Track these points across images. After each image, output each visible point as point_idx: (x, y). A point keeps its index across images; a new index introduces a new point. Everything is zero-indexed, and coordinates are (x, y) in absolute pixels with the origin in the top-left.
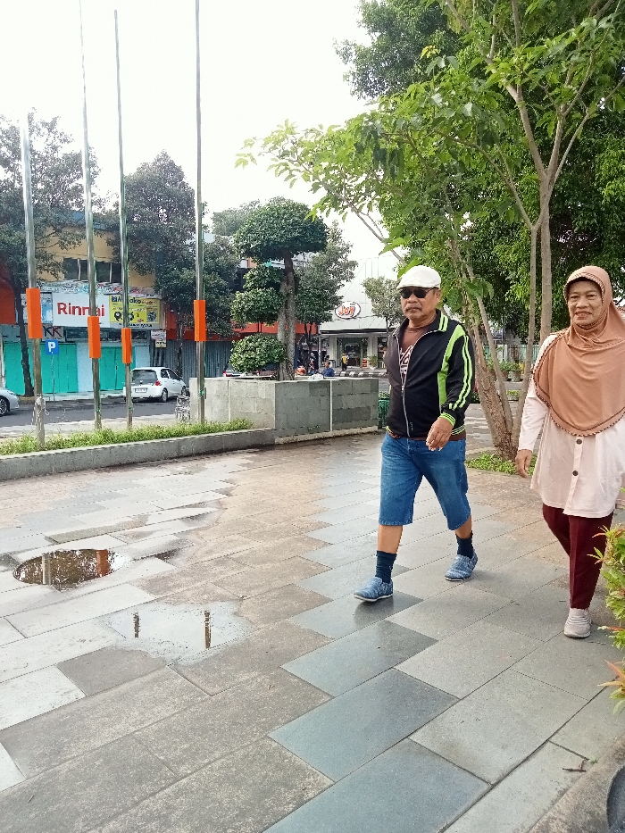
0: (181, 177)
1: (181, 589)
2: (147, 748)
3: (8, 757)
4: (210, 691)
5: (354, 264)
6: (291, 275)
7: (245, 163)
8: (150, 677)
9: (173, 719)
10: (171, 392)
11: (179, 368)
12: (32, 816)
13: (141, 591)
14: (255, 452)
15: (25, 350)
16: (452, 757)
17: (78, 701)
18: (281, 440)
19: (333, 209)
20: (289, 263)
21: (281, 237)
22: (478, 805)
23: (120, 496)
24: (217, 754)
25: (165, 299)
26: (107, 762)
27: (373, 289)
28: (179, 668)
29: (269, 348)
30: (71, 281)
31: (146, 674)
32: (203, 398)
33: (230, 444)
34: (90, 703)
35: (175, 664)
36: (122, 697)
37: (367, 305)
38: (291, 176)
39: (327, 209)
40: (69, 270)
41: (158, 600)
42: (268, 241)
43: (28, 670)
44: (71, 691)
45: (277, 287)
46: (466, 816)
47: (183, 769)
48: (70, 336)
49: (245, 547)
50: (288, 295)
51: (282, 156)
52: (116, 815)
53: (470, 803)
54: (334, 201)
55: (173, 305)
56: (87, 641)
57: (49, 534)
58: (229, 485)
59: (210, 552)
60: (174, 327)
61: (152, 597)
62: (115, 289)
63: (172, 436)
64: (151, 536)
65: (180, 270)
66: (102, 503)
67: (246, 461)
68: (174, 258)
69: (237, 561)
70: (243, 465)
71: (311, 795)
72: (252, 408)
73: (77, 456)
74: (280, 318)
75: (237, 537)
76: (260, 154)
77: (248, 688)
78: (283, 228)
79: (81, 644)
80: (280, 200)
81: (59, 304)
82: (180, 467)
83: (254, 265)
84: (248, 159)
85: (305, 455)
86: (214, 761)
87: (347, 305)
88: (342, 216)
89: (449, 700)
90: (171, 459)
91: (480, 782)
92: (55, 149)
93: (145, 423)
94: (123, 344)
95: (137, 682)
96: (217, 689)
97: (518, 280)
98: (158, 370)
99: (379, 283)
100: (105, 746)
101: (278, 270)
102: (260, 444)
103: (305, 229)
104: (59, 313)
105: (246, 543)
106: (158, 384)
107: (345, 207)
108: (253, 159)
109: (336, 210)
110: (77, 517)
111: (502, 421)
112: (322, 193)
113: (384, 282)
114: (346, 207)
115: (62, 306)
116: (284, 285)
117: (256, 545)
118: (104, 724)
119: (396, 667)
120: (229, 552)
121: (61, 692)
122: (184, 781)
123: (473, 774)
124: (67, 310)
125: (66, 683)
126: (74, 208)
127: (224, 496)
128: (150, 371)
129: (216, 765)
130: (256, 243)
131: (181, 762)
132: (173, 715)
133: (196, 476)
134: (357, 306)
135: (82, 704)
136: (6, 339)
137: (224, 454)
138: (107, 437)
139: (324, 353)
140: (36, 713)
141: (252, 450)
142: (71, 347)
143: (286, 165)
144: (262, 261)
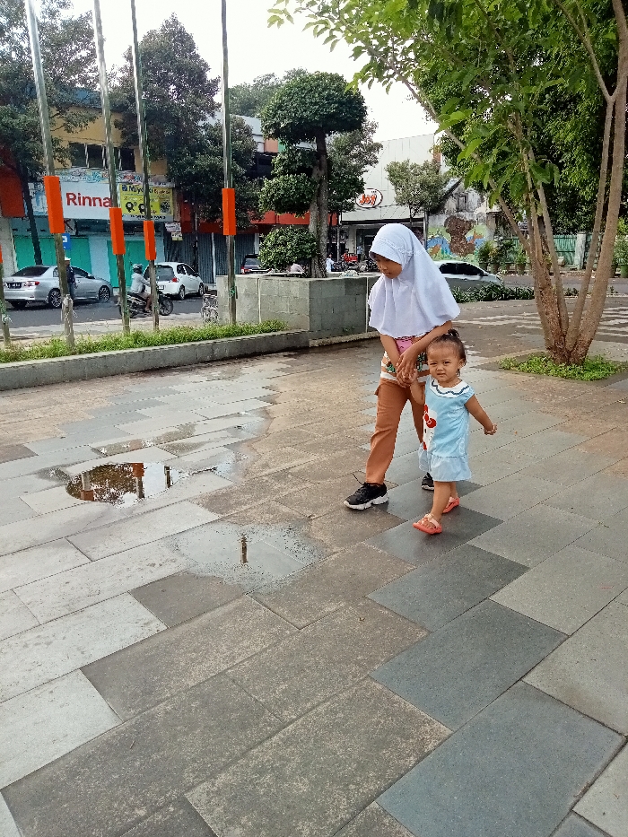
0: (192, 46)
1: (244, 508)
2: (242, 688)
3: (98, 696)
4: (298, 624)
5: (378, 146)
6: (323, 158)
7: (281, 22)
8: (231, 606)
9: (265, 654)
10: (188, 290)
11: (195, 263)
12: (138, 764)
13: (202, 509)
14: (290, 356)
15: (36, 245)
16: (575, 703)
17: (159, 633)
18: (316, 343)
19: (376, 79)
20: (321, 143)
21: (315, 114)
22: (617, 760)
23: (159, 403)
24: (320, 697)
25: (177, 188)
26: (205, 704)
27: (398, 174)
28: (258, 596)
29: (301, 242)
30: (80, 169)
31: (226, 604)
32: (234, 297)
33: (264, 347)
34: (173, 635)
35: (254, 593)
36: (206, 629)
37: (389, 193)
38: (332, 36)
39: (370, 79)
40: (76, 156)
41: (222, 520)
42: (302, 118)
43: (102, 597)
44: (151, 622)
45: (309, 172)
46: (606, 773)
47: (288, 714)
48: (82, 229)
49: (301, 461)
50: (321, 181)
51: (321, 14)
52: (227, 766)
53: (606, 758)
54: (378, 69)
55: (186, 195)
56: (157, 565)
57: (95, 445)
58: (271, 392)
59: (266, 466)
60: (189, 219)
61: (215, 517)
62: (125, 177)
63: (204, 339)
64: (203, 448)
65: (194, 155)
66: (143, 411)
67: (285, 366)
68: (186, 142)
69: (296, 475)
70: (282, 370)
71: (430, 747)
72: (284, 307)
73: (111, 360)
74: (312, 208)
75: (289, 449)
76: (297, 11)
77: (337, 621)
78: (316, 104)
79: (152, 568)
80: (299, 73)
81: (68, 194)
82: (216, 372)
83: (283, 148)
84: (283, 17)
85: (343, 358)
86: (318, 705)
87: (367, 192)
88: (386, 86)
89: (557, 637)
90: (205, 362)
91: (612, 733)
92: (53, 14)
93: (171, 322)
94: (145, 239)
95: (219, 612)
96: (304, 622)
97: (573, 162)
98: (174, 265)
99: (403, 168)
100: (198, 685)
101: (311, 153)
102: (295, 347)
103: (341, 103)
104: (69, 204)
105: (301, 457)
106: (175, 280)
107: (389, 77)
108: (289, 17)
109: (379, 81)
110: (121, 427)
111: (556, 320)
112: (365, 59)
113: (409, 167)
114: (392, 76)
115: (71, 197)
116: (316, 171)
117: (313, 458)
118: (193, 660)
119: (492, 598)
120: (287, 465)
121: (141, 623)
122: (290, 727)
123: (603, 725)
124: (77, 201)
125: (145, 614)
126: (78, 85)
127: (269, 404)
128: (168, 267)
129: (321, 709)
130: (286, 121)
131: (284, 705)
132: (265, 650)
133: (234, 382)
134: (378, 194)
135: (164, 637)
136: (16, 233)
137: (260, 358)
138: (138, 339)
139: (343, 246)
140: (118, 646)
141: (286, 353)
142: (82, 241)
143: (326, 23)
144: (291, 142)
